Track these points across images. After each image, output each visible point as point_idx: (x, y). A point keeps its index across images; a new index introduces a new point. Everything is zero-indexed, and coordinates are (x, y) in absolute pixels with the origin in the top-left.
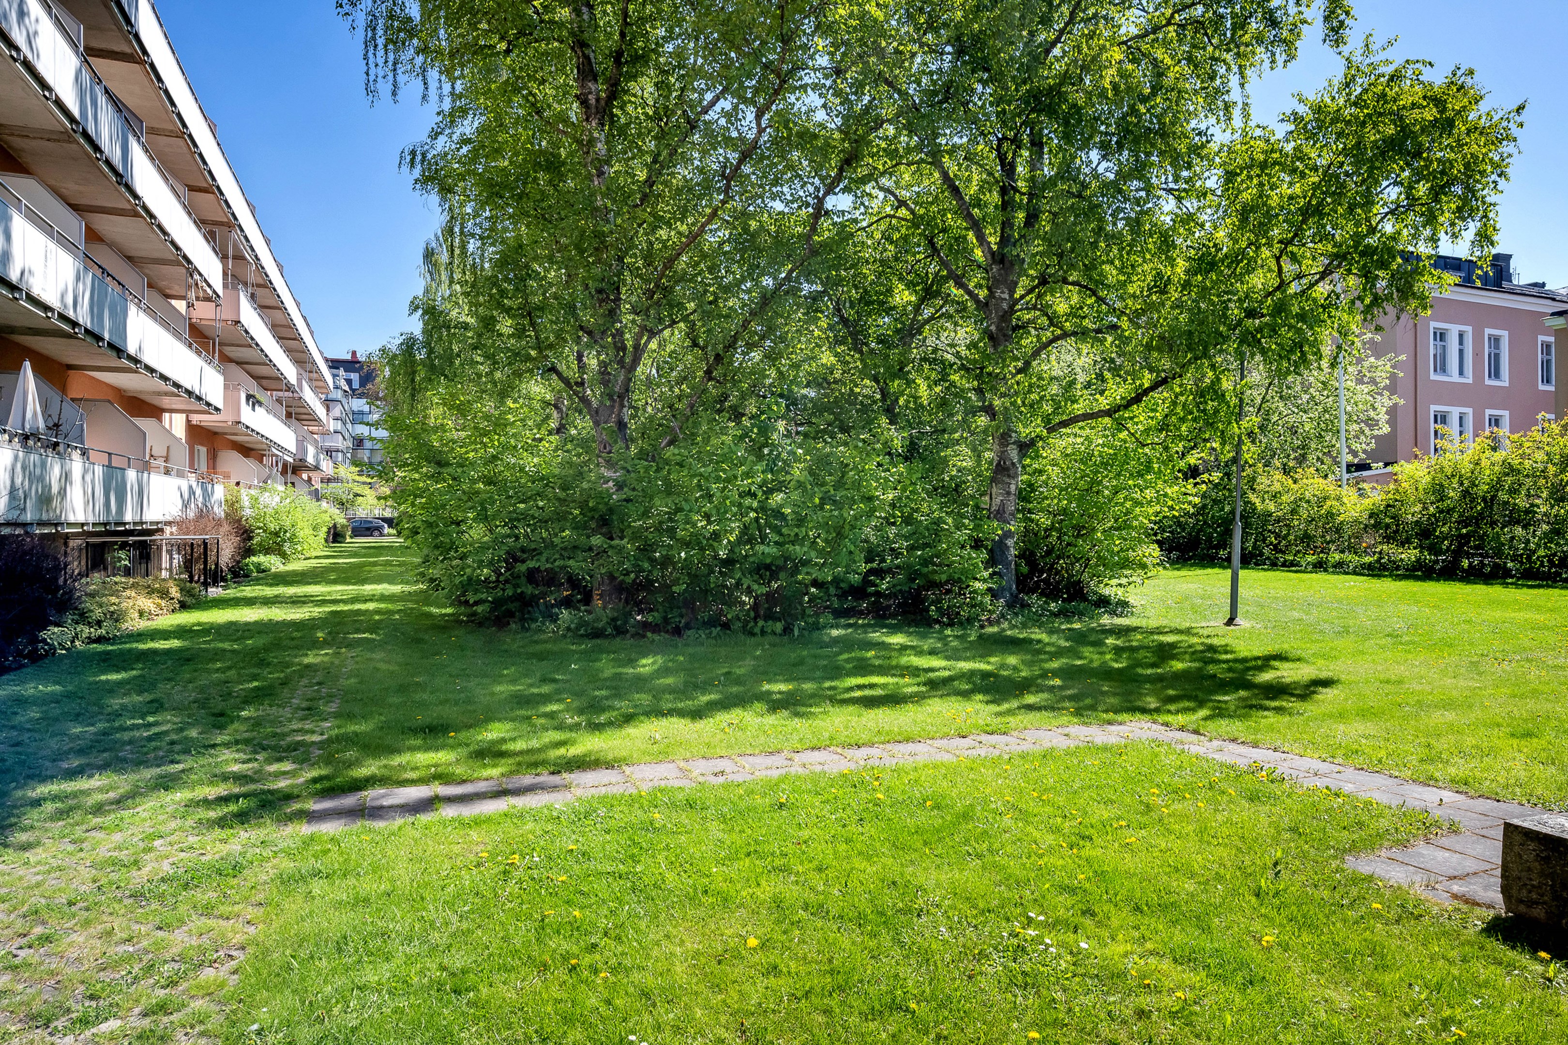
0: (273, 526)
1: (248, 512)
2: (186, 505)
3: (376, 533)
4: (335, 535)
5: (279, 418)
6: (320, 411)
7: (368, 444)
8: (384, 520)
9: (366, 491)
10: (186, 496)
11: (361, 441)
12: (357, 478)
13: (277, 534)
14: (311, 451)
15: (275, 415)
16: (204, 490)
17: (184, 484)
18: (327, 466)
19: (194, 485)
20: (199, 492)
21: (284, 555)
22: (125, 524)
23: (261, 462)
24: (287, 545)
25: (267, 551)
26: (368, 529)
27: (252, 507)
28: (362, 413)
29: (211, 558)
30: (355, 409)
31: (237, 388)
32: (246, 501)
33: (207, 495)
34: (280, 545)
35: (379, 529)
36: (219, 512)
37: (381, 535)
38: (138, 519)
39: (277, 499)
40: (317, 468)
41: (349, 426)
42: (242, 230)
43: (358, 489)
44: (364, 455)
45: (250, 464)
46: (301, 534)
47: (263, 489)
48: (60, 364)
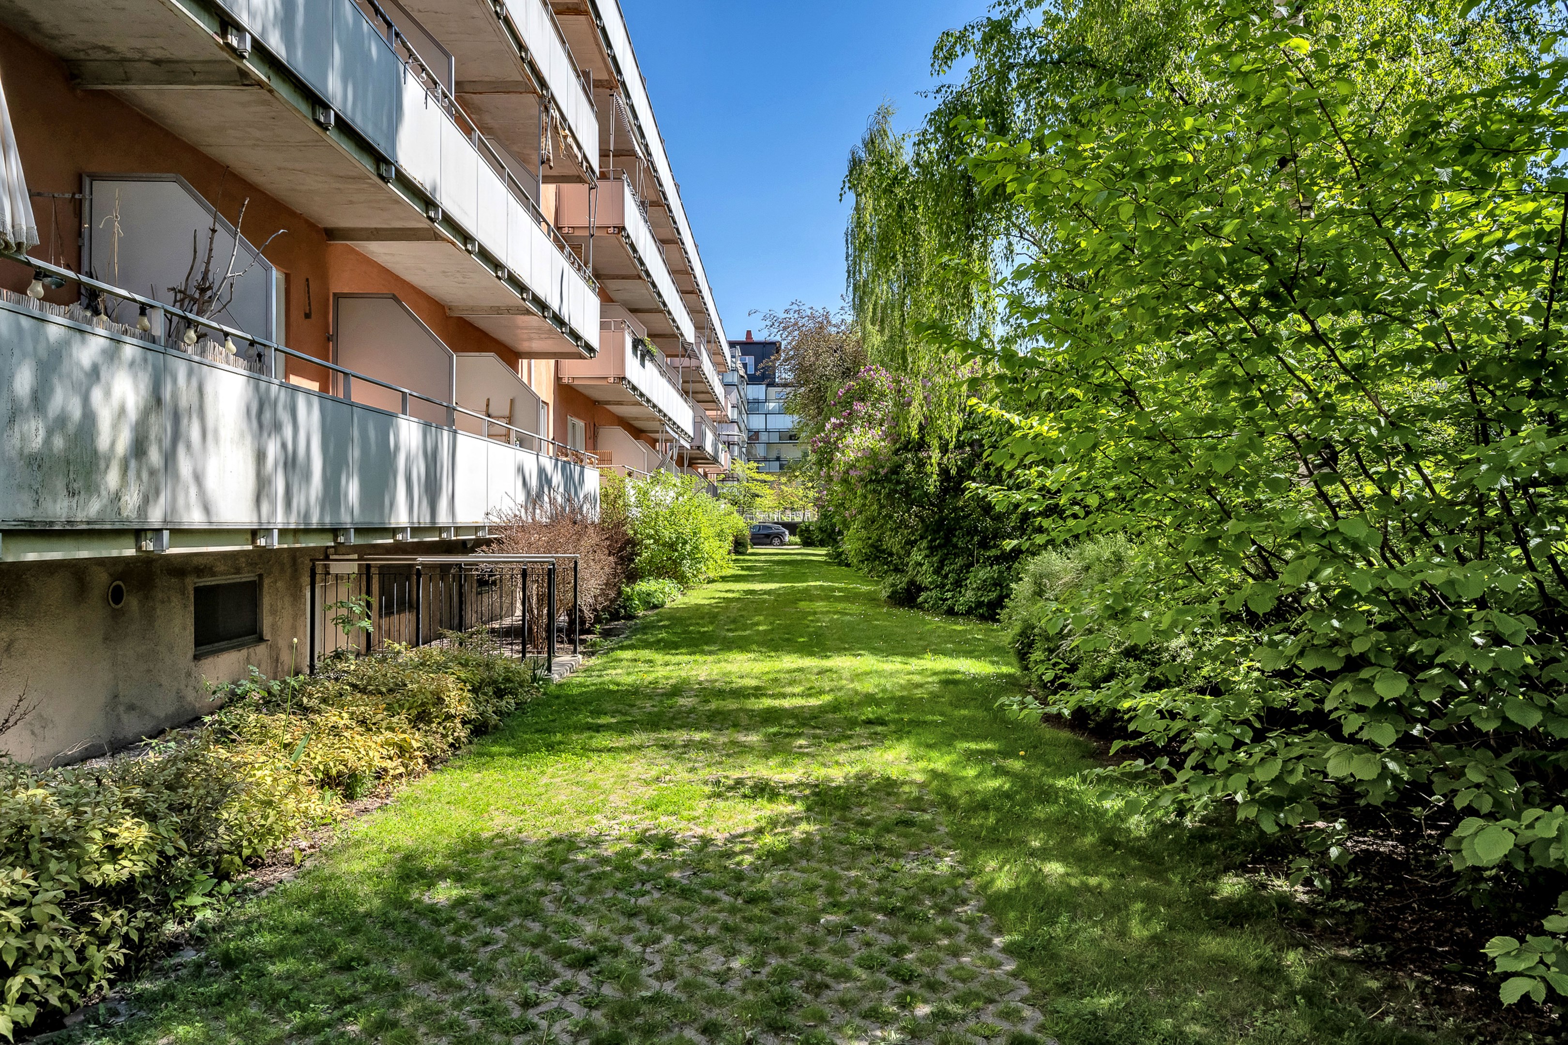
0: (667, 534)
1: (636, 512)
2: (533, 500)
3: (776, 541)
4: (739, 546)
5: (674, 385)
6: (719, 390)
7: (763, 437)
8: (785, 525)
9: (766, 490)
10: (534, 482)
11: (757, 433)
12: (757, 476)
13: (672, 546)
14: (709, 437)
15: (670, 380)
16: (568, 478)
17: (529, 461)
18: (724, 458)
19: (549, 465)
20: (557, 479)
21: (681, 579)
22: (394, 531)
23: (654, 447)
24: (687, 563)
25: (660, 572)
26: (767, 536)
27: (639, 504)
28: (757, 401)
29: (563, 595)
30: (750, 397)
31: (619, 327)
32: (632, 496)
33: (572, 484)
34: (676, 563)
35: (780, 536)
36: (593, 514)
37: (782, 543)
38: (426, 520)
39: (672, 494)
40: (715, 460)
41: (745, 416)
42: (628, 96)
43: (755, 488)
44: (760, 451)
45: (641, 447)
46: (706, 547)
47: (655, 481)
48: (311, 225)
